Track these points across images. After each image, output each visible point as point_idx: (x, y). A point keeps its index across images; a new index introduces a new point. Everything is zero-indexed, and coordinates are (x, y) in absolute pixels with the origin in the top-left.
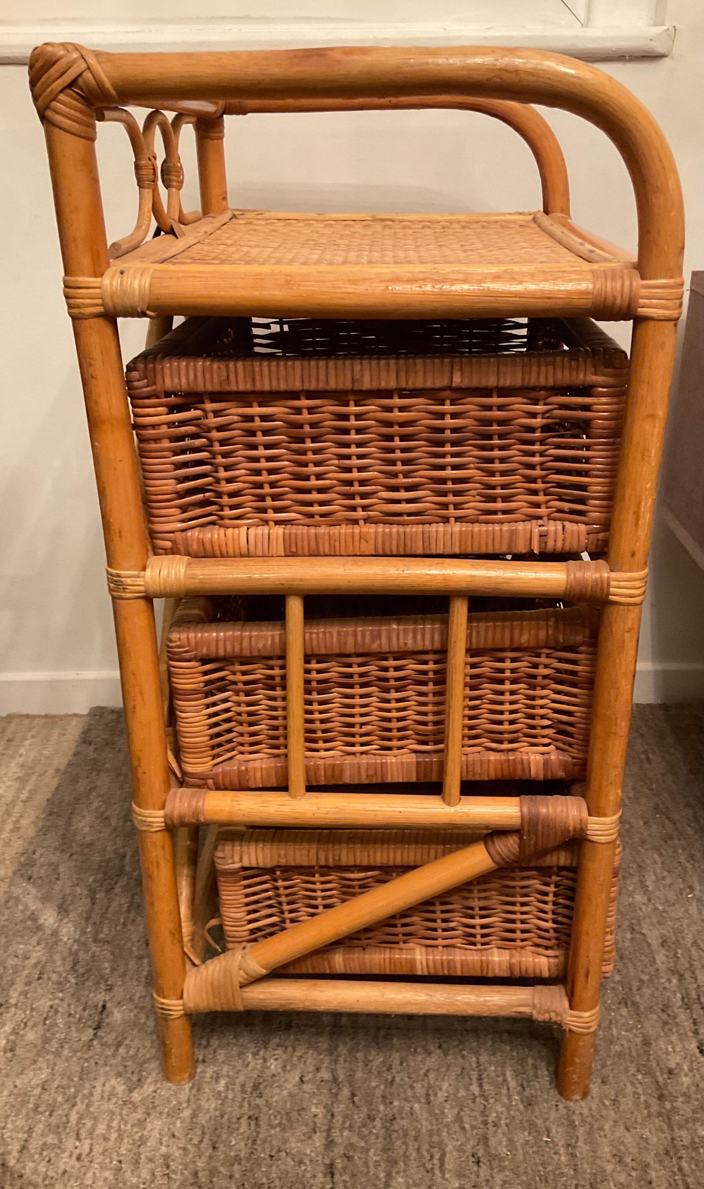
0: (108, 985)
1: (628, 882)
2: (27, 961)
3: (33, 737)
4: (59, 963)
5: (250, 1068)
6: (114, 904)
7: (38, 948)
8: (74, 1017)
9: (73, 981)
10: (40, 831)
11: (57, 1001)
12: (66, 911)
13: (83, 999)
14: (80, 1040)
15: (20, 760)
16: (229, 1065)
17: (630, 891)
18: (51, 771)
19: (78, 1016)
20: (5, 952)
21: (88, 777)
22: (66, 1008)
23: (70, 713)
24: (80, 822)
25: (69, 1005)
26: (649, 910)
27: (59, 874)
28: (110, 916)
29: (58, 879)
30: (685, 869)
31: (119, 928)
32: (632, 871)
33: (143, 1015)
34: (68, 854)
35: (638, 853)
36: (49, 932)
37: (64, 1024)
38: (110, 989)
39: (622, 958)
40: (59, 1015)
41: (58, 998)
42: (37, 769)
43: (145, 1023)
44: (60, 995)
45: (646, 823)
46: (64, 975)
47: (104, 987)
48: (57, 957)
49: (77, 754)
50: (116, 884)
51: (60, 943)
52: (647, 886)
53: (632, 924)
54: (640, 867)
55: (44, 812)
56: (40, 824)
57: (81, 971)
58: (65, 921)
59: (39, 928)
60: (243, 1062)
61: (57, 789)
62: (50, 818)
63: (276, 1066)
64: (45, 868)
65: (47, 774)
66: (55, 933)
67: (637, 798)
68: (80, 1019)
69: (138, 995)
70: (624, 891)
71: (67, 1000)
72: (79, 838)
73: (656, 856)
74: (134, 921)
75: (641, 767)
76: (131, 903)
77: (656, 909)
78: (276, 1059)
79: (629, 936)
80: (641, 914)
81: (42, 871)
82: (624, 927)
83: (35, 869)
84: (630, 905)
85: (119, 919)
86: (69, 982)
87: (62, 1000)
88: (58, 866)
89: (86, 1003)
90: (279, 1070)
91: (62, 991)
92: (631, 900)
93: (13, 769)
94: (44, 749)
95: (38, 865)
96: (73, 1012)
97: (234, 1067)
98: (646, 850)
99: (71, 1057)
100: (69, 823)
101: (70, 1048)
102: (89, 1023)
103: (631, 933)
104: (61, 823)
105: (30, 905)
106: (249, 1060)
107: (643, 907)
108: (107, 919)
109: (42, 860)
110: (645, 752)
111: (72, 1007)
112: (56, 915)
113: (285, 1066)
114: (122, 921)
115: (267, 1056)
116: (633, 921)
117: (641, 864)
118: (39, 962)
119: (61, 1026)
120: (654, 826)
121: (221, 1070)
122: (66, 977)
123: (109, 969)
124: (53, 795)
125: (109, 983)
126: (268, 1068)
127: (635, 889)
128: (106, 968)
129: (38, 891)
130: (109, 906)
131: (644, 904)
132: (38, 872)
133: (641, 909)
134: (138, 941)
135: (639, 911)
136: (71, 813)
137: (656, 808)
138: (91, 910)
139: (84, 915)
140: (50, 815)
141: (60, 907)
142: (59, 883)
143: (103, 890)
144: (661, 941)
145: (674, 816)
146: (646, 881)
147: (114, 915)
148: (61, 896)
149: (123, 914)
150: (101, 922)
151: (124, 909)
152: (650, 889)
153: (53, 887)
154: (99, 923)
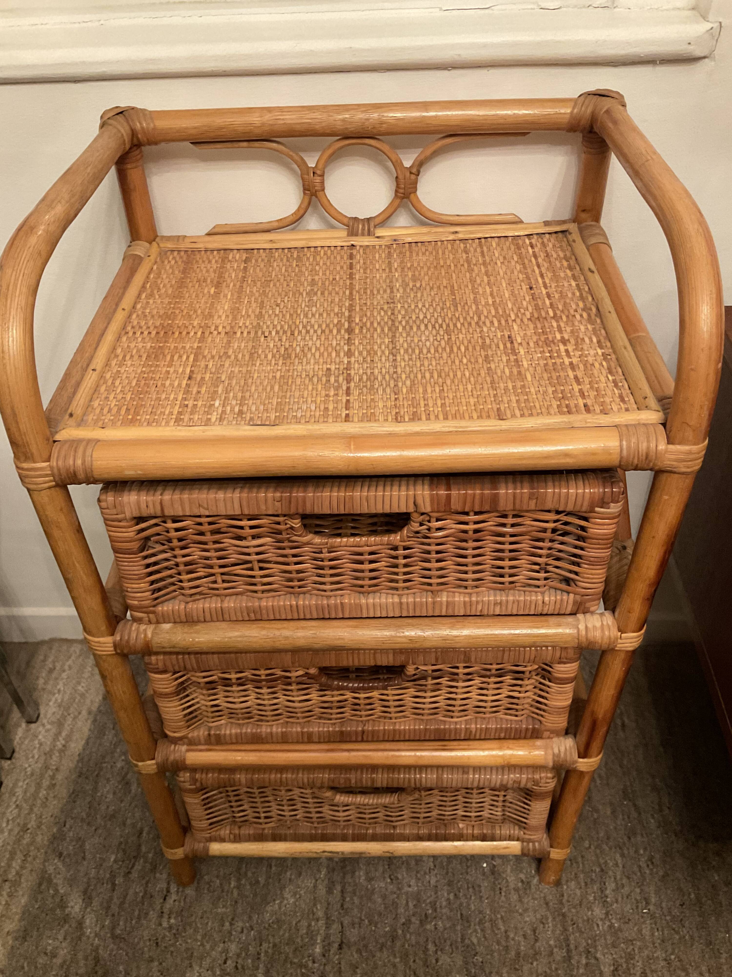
1: (589, 890)
2: (54, 960)
3: (70, 668)
4: (82, 963)
6: (131, 892)
7: (64, 944)
10: (70, 796)
12: (90, 898)
15: (58, 697)
17: (589, 902)
18: (85, 713)
20: (37, 948)
24: (105, 786)
26: (605, 927)
27: (84, 853)
28: (126, 906)
29: (84, 858)
30: (643, 875)
31: (134, 922)
32: (594, 876)
34: (94, 828)
35: (602, 852)
36: (74, 924)
42: (72, 709)
45: (613, 812)
48: (80, 955)
50: (133, 866)
51: (83, 938)
52: (606, 897)
53: (588, 945)
54: (602, 870)
55: (75, 771)
56: (72, 788)
58: (88, 910)
59: (66, 919)
61: (88, 740)
62: (80, 779)
64: (74, 843)
65: (80, 716)
66: (80, 924)
70: (585, 902)
72: (103, 807)
73: (618, 856)
74: (147, 914)
76: (146, 892)
77: (611, 926)
79: (584, 960)
80: (598, 932)
81: (71, 848)
82: (581, 949)
83: (65, 844)
84: (588, 920)
85: (134, 911)
88: (84, 842)
92: (590, 913)
94: (80, 683)
95: (68, 839)
98: (610, 848)
100: (95, 789)
103: (587, 957)
104: (88, 788)
105: (60, 888)
107: (600, 923)
108: (124, 911)
109: (71, 834)
112: (81, 902)
114: (136, 913)
116: (590, 941)
117: (604, 866)
118: (65, 962)
120: (620, 817)
124: (84, 747)
127: (595, 899)
129: (67, 872)
130: (127, 894)
131: (601, 919)
132: (67, 848)
133: (598, 926)
134: (150, 940)
135: (596, 928)
136: (97, 776)
137: (625, 791)
138: (111, 898)
139: (105, 904)
140: (80, 776)
141: (85, 892)
142: (85, 863)
143: (122, 874)
144: (612, 968)
145: (640, 803)
146: (606, 889)
147: (130, 906)
148: (86, 880)
149: (137, 905)
150: (119, 914)
151: (139, 900)
152: (608, 900)
153: (79, 867)
154: (116, 915)
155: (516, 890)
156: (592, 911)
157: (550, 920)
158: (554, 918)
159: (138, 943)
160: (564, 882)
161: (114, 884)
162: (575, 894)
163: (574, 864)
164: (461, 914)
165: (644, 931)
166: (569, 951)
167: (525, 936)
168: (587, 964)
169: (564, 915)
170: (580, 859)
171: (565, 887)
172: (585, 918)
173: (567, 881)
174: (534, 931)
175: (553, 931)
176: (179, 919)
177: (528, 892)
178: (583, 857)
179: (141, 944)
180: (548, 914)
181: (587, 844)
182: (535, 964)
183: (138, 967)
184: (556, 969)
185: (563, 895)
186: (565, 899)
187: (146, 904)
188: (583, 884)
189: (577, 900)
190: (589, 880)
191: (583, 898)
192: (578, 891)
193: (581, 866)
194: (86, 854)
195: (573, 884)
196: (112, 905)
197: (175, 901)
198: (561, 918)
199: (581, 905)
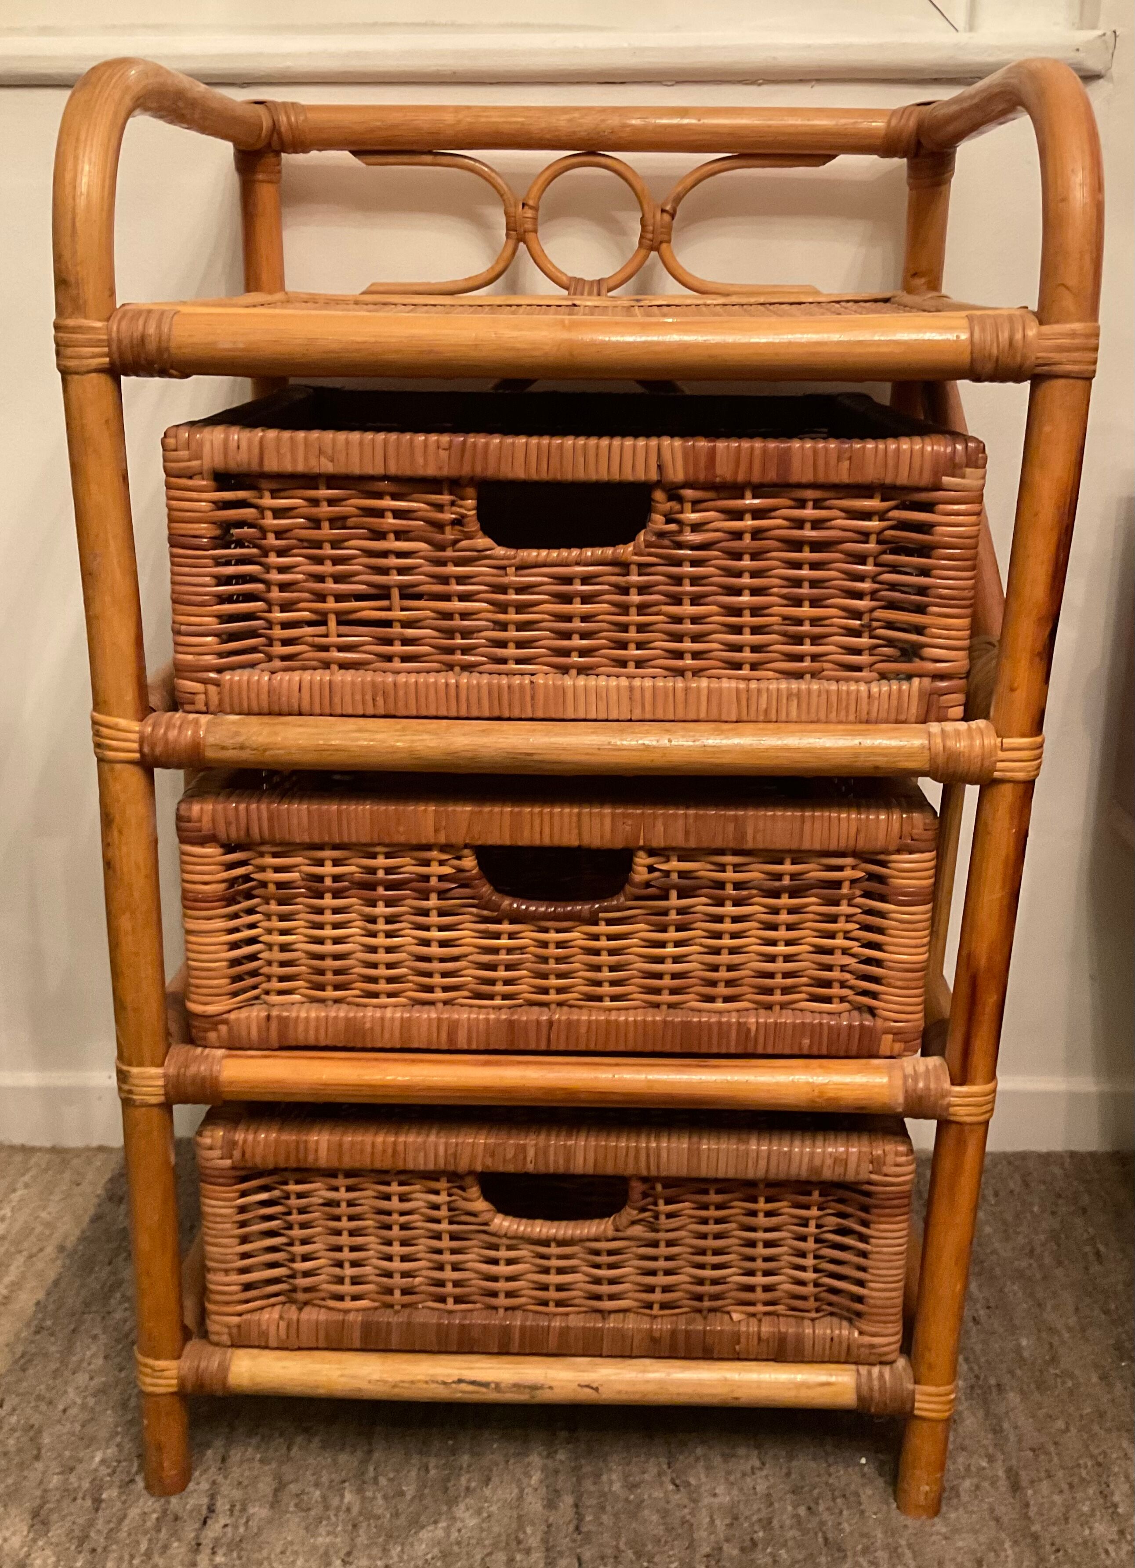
1: (1079, 1496)
3: (26, 1186)
6: (134, 1512)
10: (16, 1362)
12: (45, 1523)
17: (1081, 1514)
18: (50, 1250)
21: (110, 1263)
23: (95, 1144)
24: (89, 1348)
26: (1123, 1553)
27: (39, 1450)
28: (123, 1535)
29: (37, 1457)
31: (136, 1562)
32: (1084, 1473)
34: (61, 1410)
35: (1093, 1436)
42: (26, 1245)
45: (1104, 1377)
49: (97, 1218)
52: (1116, 1506)
54: (1099, 1465)
55: (28, 1325)
56: (19, 1350)
58: (40, 1543)
61: (56, 1283)
62: (38, 1337)
64: (17, 1434)
65: (41, 1255)
67: (1083, 1330)
70: (1073, 1514)
73: (1125, 1443)
74: (166, 1547)
75: (1086, 1268)
76: (165, 1512)
80: (1108, 1562)
81: (11, 1442)
84: (1085, 1543)
85: (138, 1542)
88: (40, 1431)
92: (1087, 1532)
94: (44, 1208)
98: (1109, 1431)
100: (68, 1351)
104: (53, 1349)
107: (1111, 1548)
108: (117, 1542)
109: (14, 1419)
110: (1092, 1240)
112: (25, 1530)
114: (143, 1547)
117: (1101, 1459)
120: (1117, 1384)
124: (48, 1294)
127: (1093, 1510)
130: (125, 1516)
131: (1112, 1541)
133: (1107, 1552)
135: (1103, 1556)
136: (74, 1331)
137: (1118, 1347)
138: (91, 1523)
139: (77, 1533)
140: (37, 1332)
141: (35, 1514)
142: (39, 1465)
143: (118, 1483)
146: (1112, 1494)
147: (129, 1534)
148: (38, 1493)
149: (146, 1533)
150: (105, 1549)
151: (149, 1524)
152: (1120, 1510)
153: (26, 1473)
154: (99, 1550)
156: (1091, 1528)
157: (1007, 1545)
158: (1015, 1543)
160: (1024, 1483)
161: (97, 1502)
162: (1053, 1504)
163: (1041, 1457)
164: (826, 1540)
169: (1035, 1537)
170: (1052, 1449)
171: (1030, 1492)
172: (1080, 1540)
173: (1032, 1482)
175: (1017, 1562)
176: (235, 1554)
178: (1056, 1443)
180: (1003, 1535)
185: (1027, 1505)
186: (1032, 1511)
187: (164, 1530)
188: (1065, 1487)
189: (1057, 1512)
190: (1076, 1480)
191: (1068, 1508)
192: (1056, 1498)
193: (1056, 1459)
194: (43, 1451)
195: (1045, 1486)
196: (92, 1534)
197: (226, 1526)
198: (1029, 1540)
199: (1066, 1519)
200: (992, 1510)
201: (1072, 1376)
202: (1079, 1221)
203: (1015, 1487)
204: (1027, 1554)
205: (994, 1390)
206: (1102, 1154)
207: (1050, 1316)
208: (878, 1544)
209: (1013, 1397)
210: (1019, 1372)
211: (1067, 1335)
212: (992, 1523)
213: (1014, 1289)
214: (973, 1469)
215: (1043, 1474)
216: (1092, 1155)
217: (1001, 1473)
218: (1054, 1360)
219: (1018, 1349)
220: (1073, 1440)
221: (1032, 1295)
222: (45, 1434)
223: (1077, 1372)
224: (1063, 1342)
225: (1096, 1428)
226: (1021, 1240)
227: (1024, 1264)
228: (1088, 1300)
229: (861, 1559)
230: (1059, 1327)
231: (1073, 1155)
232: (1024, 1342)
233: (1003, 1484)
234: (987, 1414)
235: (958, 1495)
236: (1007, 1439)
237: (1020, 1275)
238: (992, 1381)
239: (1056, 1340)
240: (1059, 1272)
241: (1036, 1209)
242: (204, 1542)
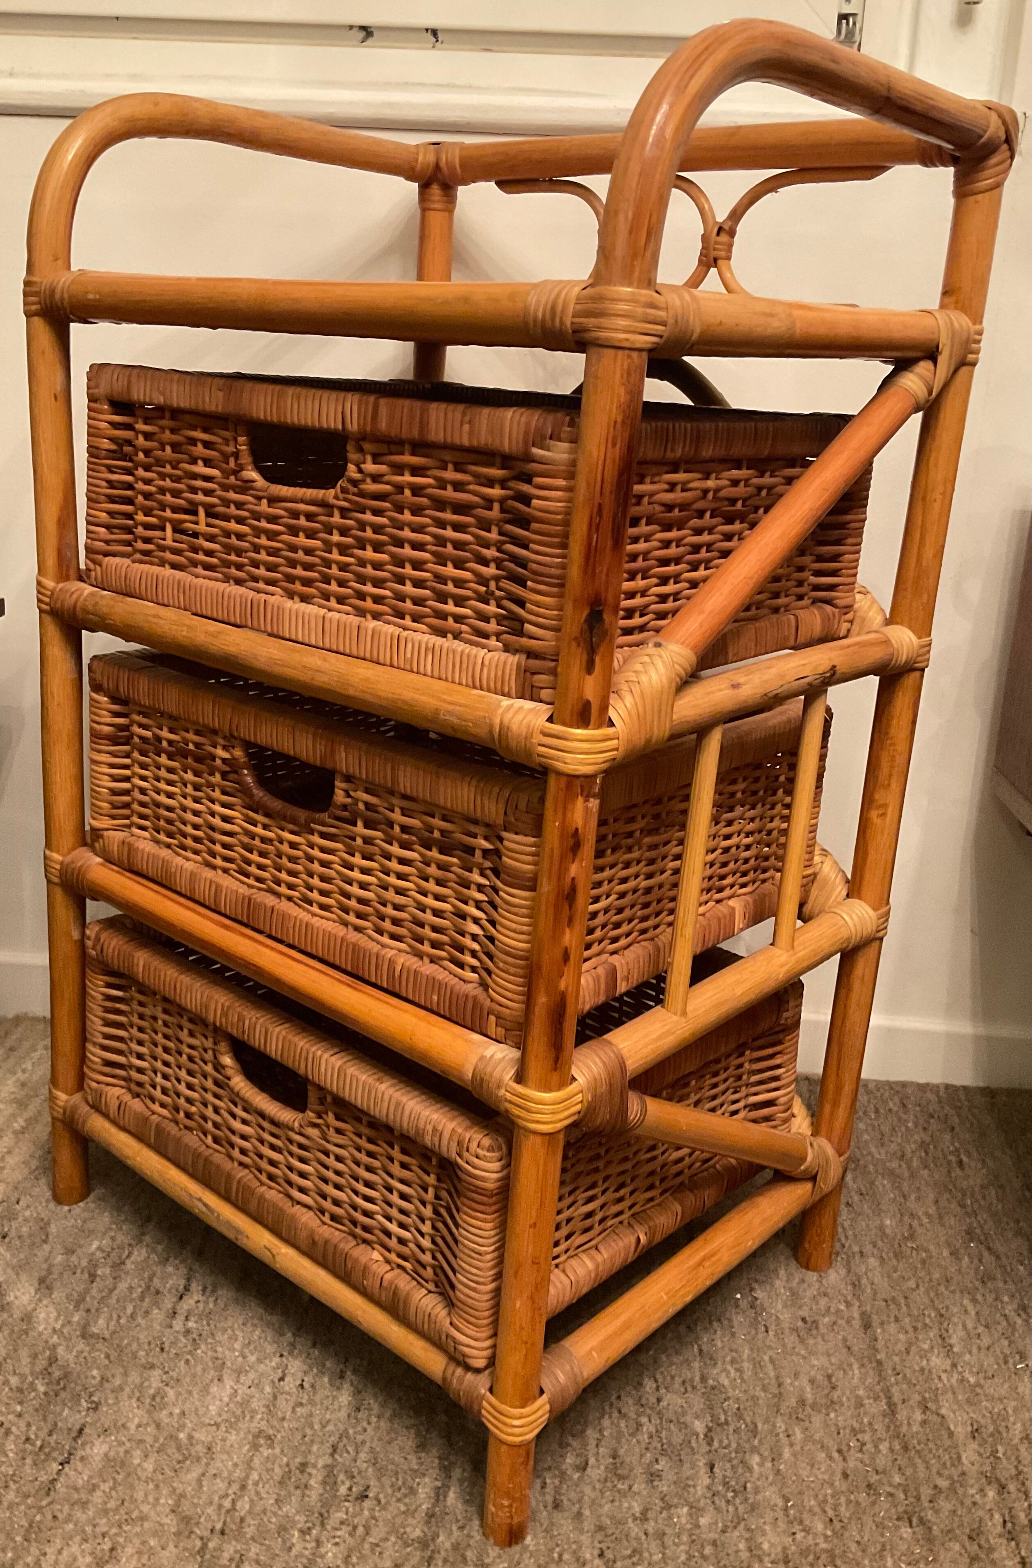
0: (92, 1402)
1: (921, 1336)
4: (25, 1361)
5: (294, 1551)
6: (123, 1286)
8: (34, 1445)
9: (42, 1389)
11: (11, 1417)
12: (50, 1288)
13: (50, 1418)
14: (36, 1479)
16: (262, 1544)
17: (922, 1349)
19: (39, 1443)
22: (24, 1429)
25: (29, 1425)
26: (954, 1381)
27: (47, 1236)
28: (113, 1301)
29: (45, 1241)
30: (1012, 1326)
31: (122, 1321)
32: (927, 1321)
33: (138, 1452)
35: (939, 1295)
36: (17, 1314)
37: (16, 1454)
38: (95, 1409)
39: (906, 1448)
40: (12, 1437)
41: (13, 1412)
43: (139, 1465)
44: (18, 1408)
45: (954, 1253)
46: (30, 1379)
47: (84, 1404)
48: (24, 1353)
51: (31, 1333)
52: (951, 1346)
53: (924, 1398)
54: (942, 1316)
57: (57, 1374)
58: (45, 1302)
60: (284, 1541)
63: (335, 1556)
64: (30, 1224)
66: (27, 1318)
68: (41, 1447)
69: (136, 1420)
70: (913, 1349)
71: (27, 1417)
73: (966, 1302)
74: (147, 1313)
76: (148, 1288)
77: (962, 1380)
78: (336, 1544)
79: (918, 1416)
80: (940, 1385)
81: (25, 1229)
82: (912, 1403)
83: (14, 1224)
84: (922, 1370)
85: (124, 1308)
86: (35, 1390)
87: (20, 1415)
88: (48, 1224)
89: (56, 1425)
90: (339, 1562)
91: (21, 1403)
92: (925, 1362)
93: (10, 1087)
95: (21, 1219)
96: (33, 1437)
97: (269, 1548)
98: (953, 1292)
99: (17, 1504)
101: (18, 1491)
102: (55, 1454)
103: (924, 1412)
106: (294, 1540)
107: (944, 1377)
108: (107, 1306)
109: (27, 1213)
111: (34, 1428)
112: (33, 1292)
113: (349, 1556)
114: (129, 1311)
115: (323, 1539)
116: (927, 1395)
117: (943, 1312)
119: (11, 1455)
120: (966, 1259)
121: (249, 1550)
122: (32, 1383)
123: (99, 1379)
125: (95, 1399)
126: (322, 1557)
127: (932, 1348)
128: (94, 1378)
129: (13, 1255)
130: (114, 1288)
131: (945, 1371)
132: (18, 1230)
133: (939, 1378)
134: (150, 1343)
135: (936, 1381)
137: (970, 1233)
138: (87, 1291)
139: (75, 1297)
141: (42, 1281)
142: (47, 1247)
143: (110, 1264)
144: (969, 1429)
145: (998, 1246)
146: (950, 1337)
147: (118, 1301)
148: (45, 1266)
149: (132, 1300)
150: (97, 1310)
151: (134, 1295)
152: (955, 1350)
153: (36, 1251)
154: (93, 1311)
155: (795, 1330)
156: (929, 1360)
157: (856, 1366)
158: (863, 1366)
159: (129, 1345)
160: (875, 1324)
161: (93, 1277)
162: (898, 1341)
163: (892, 1306)
164: (701, 1351)
165: (1020, 1390)
166: (891, 1405)
167: (812, 1381)
168: (924, 1422)
169: (880, 1363)
170: (902, 1301)
171: (879, 1331)
172: (917, 1368)
173: (882, 1323)
174: (829, 1377)
175: (862, 1379)
176: (205, 1322)
177: (814, 1332)
178: (906, 1298)
179: (134, 1346)
180: (852, 1360)
181: (912, 1284)
182: (832, 1415)
183: (126, 1374)
184: (870, 1424)
185: (876, 1340)
186: (880, 1345)
187: (147, 1300)
188: (910, 1330)
189: (901, 1347)
190: (920, 1325)
191: (910, 1344)
192: (902, 1337)
193: (904, 1308)
194: (50, 1238)
195: (892, 1328)
196: (88, 1299)
197: (198, 1301)
198: (874, 1365)
199: (908, 1353)
200: (845, 1340)
201: (926, 1250)
202: (947, 1137)
203: (867, 1326)
204: (871, 1373)
205: (857, 1257)
206: (974, 1088)
207: (912, 1204)
208: (745, 1357)
209: (873, 1262)
210: (880, 1243)
211: (925, 1220)
212: (845, 1350)
213: (883, 1183)
214: (832, 1310)
215: (892, 1319)
216: (965, 1088)
217: (856, 1315)
218: (912, 1237)
219: (881, 1228)
220: (920, 1298)
221: (899, 1188)
222: (52, 1226)
223: (932, 1248)
224: (921, 1225)
225: (942, 1289)
226: (893, 1147)
227: (894, 1164)
228: (947, 1196)
229: (729, 1367)
230: (920, 1213)
231: (947, 1087)
232: (888, 1222)
233: (857, 1323)
234: (849, 1271)
235: (817, 1328)
236: (863, 1291)
237: (891, 1174)
238: (856, 1249)
239: (915, 1223)
240: (925, 1173)
241: (910, 1125)
242: (179, 1311)
